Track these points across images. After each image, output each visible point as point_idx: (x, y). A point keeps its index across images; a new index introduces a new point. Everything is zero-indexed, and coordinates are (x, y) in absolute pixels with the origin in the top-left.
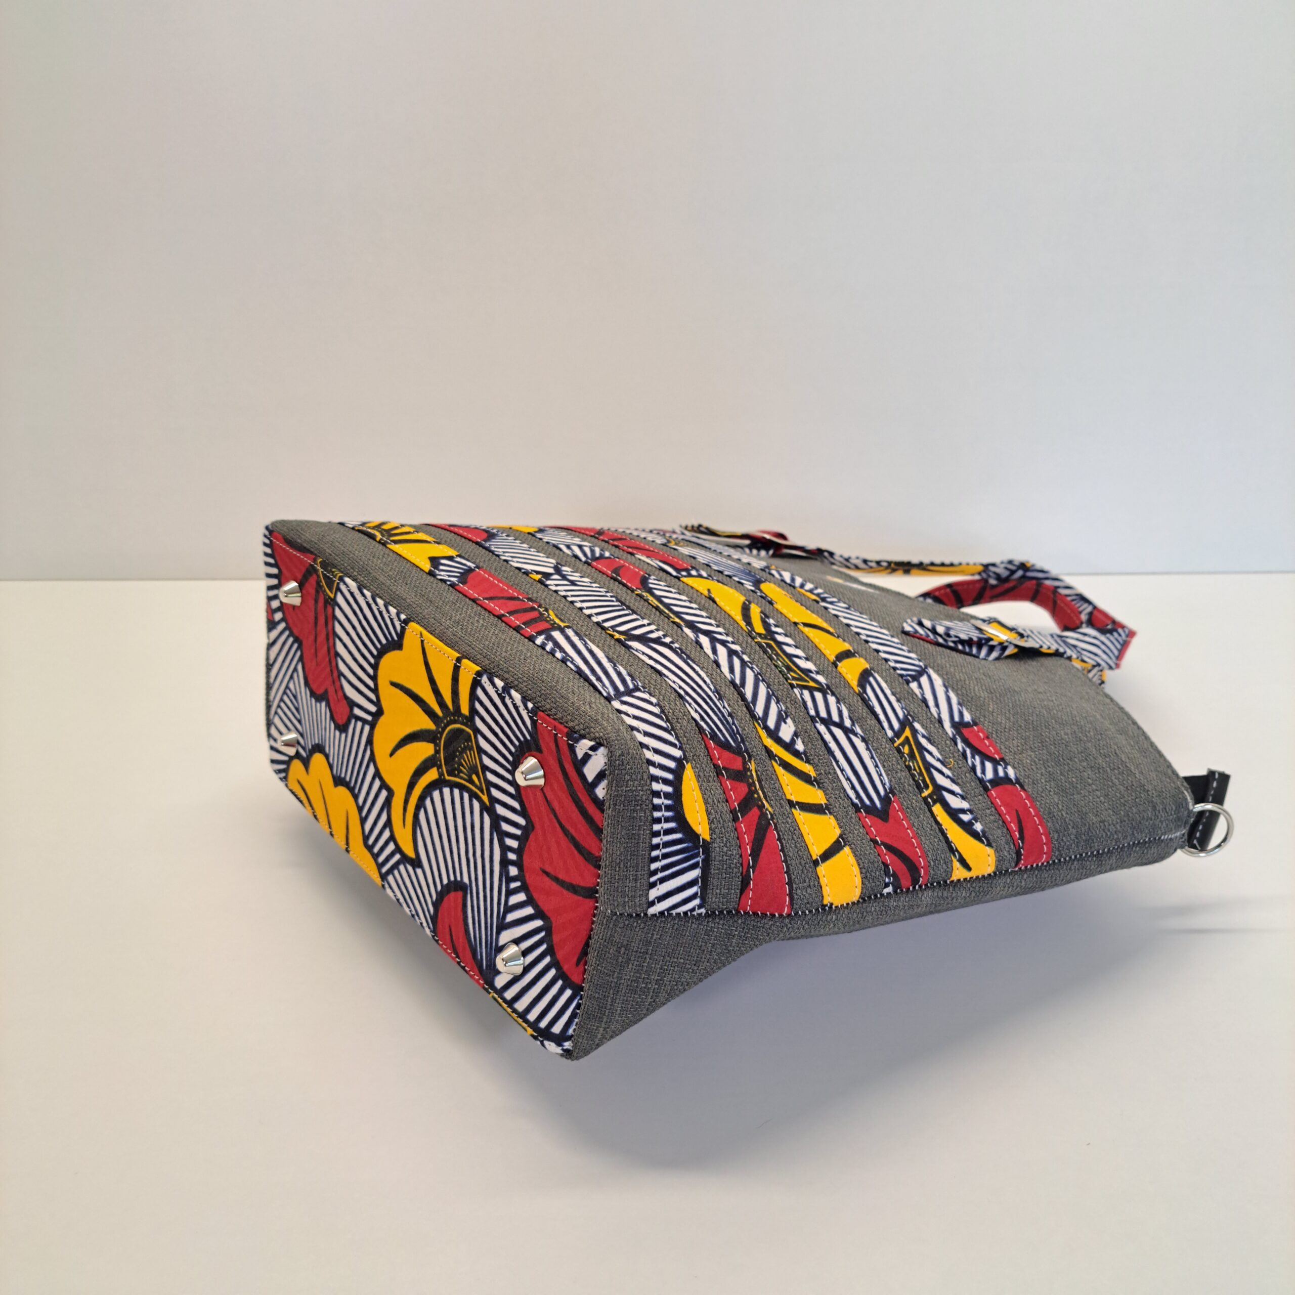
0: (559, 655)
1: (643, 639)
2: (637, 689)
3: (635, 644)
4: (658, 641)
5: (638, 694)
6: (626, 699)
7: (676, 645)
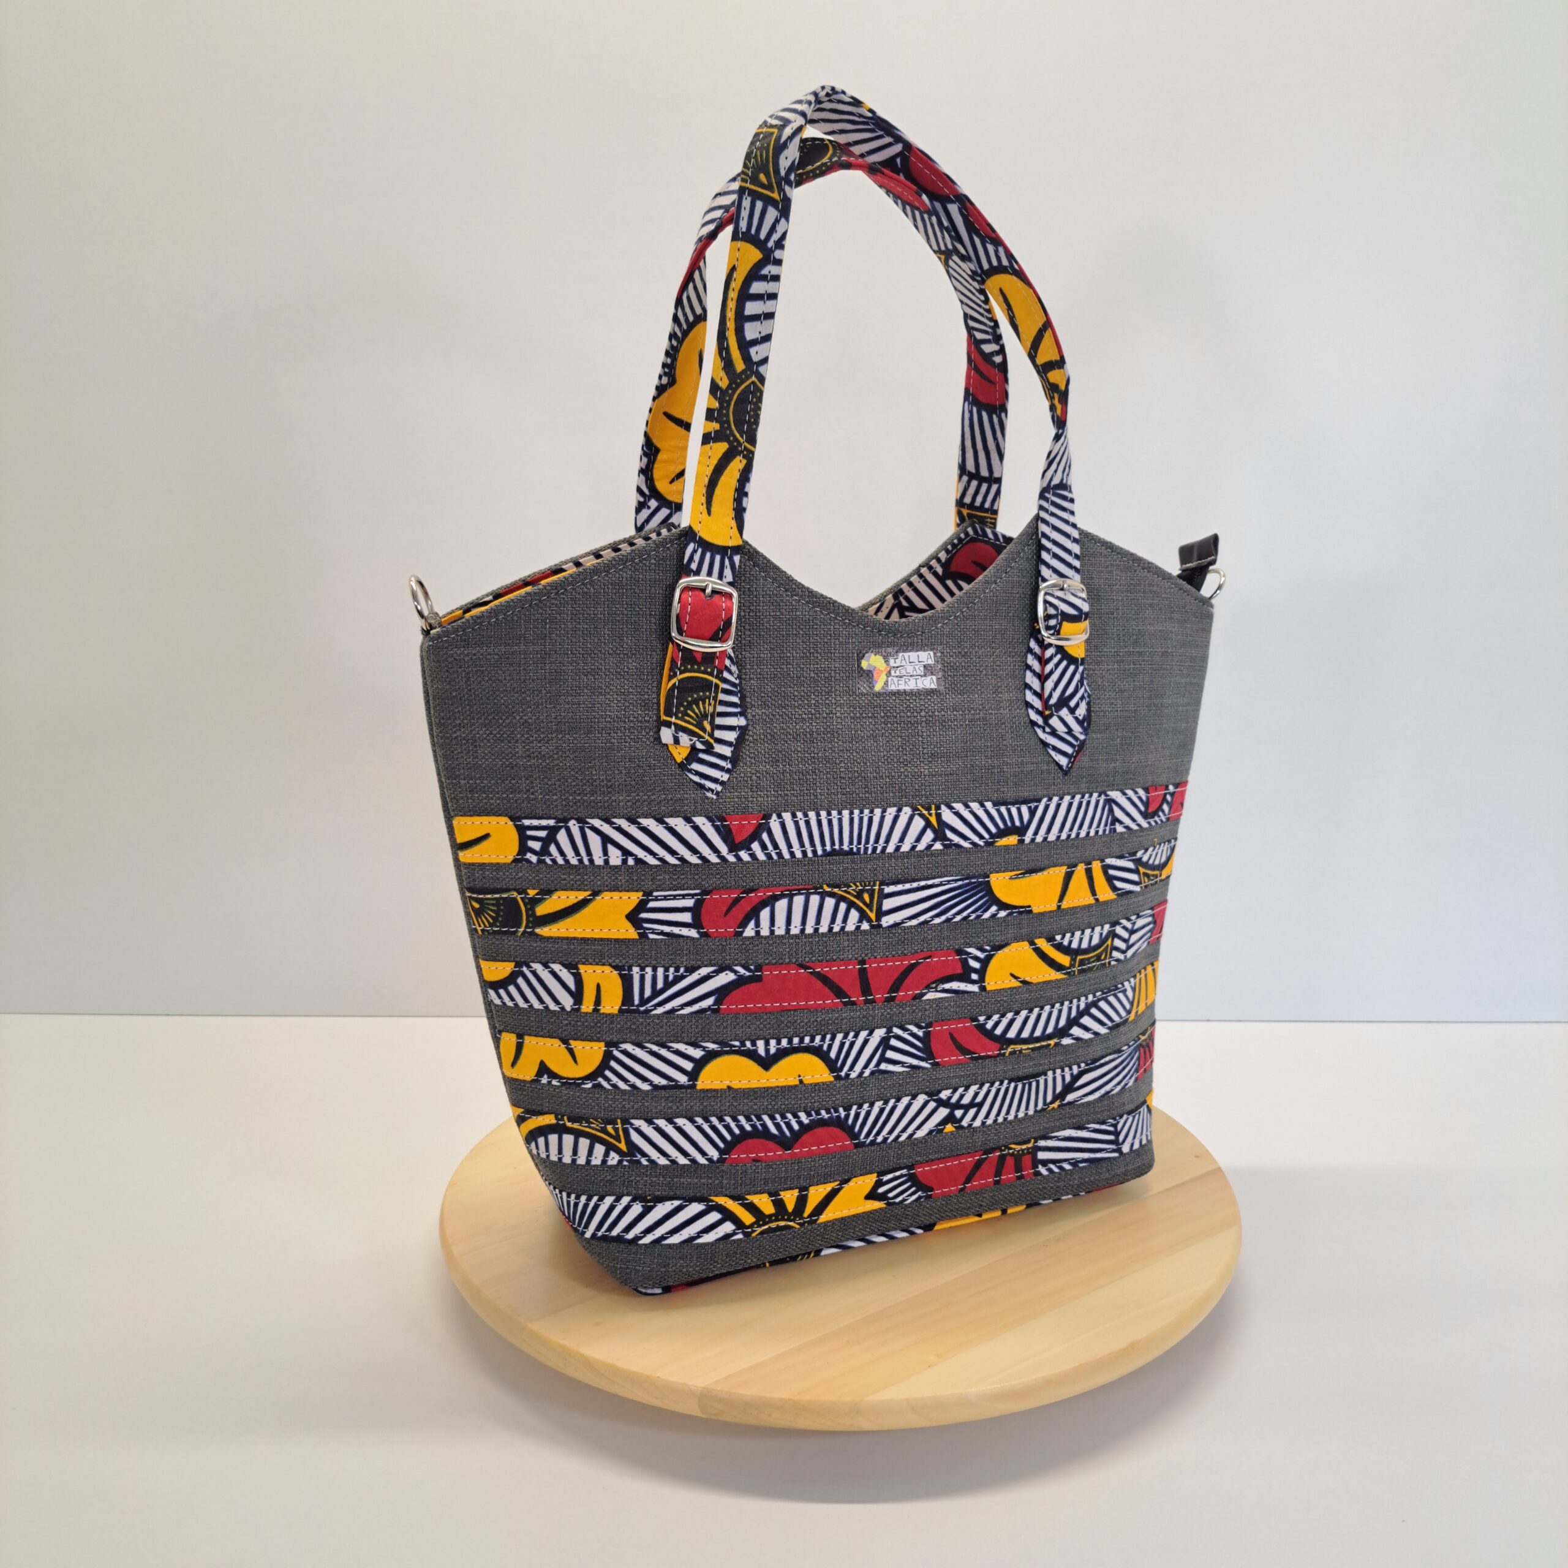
0: (1067, 1167)
1: (1069, 1088)
2: (1115, 1126)
3: (1070, 1097)
4: (1075, 1078)
5: (1119, 1127)
6: (1121, 1138)
7: (1083, 1065)
